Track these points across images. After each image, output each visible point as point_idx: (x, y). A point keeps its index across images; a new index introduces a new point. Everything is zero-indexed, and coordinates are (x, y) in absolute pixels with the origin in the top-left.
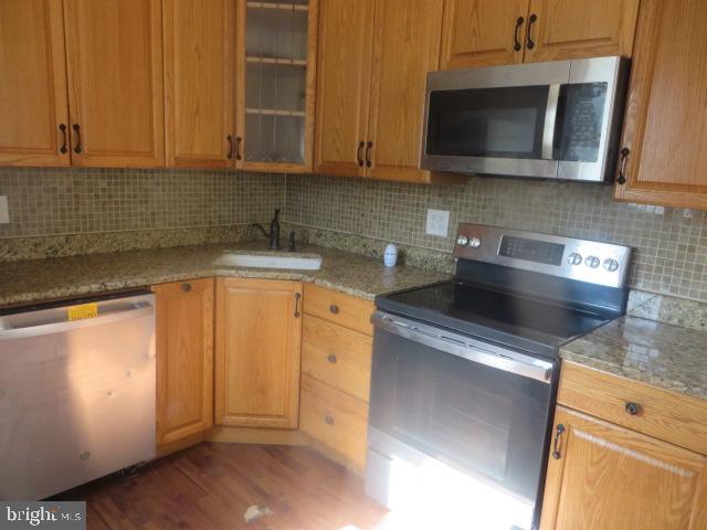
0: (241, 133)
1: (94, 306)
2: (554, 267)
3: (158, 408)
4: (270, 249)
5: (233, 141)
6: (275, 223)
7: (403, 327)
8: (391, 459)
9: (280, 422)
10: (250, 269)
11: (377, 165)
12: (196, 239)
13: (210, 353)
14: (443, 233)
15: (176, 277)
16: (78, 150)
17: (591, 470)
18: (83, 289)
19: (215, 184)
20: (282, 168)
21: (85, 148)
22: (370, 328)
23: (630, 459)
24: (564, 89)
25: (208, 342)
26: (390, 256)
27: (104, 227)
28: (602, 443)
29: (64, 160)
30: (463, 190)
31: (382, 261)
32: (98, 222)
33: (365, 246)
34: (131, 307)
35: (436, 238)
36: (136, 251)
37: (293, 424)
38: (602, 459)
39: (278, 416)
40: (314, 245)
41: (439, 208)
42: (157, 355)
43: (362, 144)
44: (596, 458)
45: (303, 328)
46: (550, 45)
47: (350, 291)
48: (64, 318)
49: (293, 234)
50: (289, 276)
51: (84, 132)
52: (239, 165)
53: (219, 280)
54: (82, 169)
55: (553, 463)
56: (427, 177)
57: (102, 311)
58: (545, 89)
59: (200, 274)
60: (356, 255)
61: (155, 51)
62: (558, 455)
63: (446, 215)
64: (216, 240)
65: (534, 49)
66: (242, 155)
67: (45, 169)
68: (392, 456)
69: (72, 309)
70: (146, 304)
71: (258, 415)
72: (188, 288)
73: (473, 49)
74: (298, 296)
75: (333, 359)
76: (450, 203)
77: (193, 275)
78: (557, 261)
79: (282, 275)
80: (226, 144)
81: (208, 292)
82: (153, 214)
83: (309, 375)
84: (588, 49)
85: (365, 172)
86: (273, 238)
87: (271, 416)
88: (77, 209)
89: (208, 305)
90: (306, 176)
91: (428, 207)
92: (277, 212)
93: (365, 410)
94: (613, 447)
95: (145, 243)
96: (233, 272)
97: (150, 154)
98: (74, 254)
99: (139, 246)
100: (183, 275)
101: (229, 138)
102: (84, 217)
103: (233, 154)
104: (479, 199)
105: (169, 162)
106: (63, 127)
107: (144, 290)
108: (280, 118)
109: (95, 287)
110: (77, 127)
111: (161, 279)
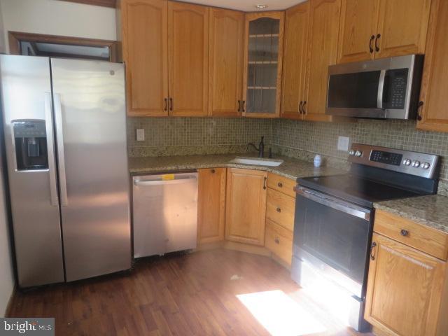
0: (245, 98)
1: (172, 175)
2: (396, 166)
3: (198, 225)
4: (259, 157)
5: (241, 103)
6: (262, 144)
7: (308, 194)
8: (302, 261)
9: (256, 242)
10: (243, 164)
11: (308, 113)
12: (224, 151)
13: (223, 204)
14: (346, 149)
15: (208, 166)
16: (171, 109)
17: (388, 266)
18: (169, 168)
19: (234, 124)
20: (264, 115)
21: (174, 108)
22: (294, 194)
23: (405, 260)
24: (388, 72)
25: (222, 199)
26: (317, 161)
27: (182, 144)
28: (393, 252)
29: (165, 113)
30: (356, 126)
31: (313, 164)
32: (180, 141)
33: (308, 156)
34: (188, 177)
35: (342, 152)
36: (195, 155)
37: (262, 243)
38: (392, 260)
39: (255, 239)
40: (284, 156)
41: (344, 135)
42: (198, 201)
43: (301, 103)
44: (390, 260)
45: (268, 195)
46: (387, 49)
47: (287, 176)
48: (161, 180)
49: (270, 149)
50: (261, 168)
51: (174, 101)
52: (244, 114)
53: (228, 169)
54: (174, 118)
55: (372, 263)
56: (330, 118)
57: (176, 178)
58: (378, 73)
59: (220, 165)
60: (304, 161)
61: (205, 64)
62: (373, 259)
63: (347, 139)
64: (234, 152)
65: (380, 52)
66: (245, 109)
67: (160, 118)
68: (303, 259)
69: (164, 176)
70: (194, 177)
71: (244, 237)
72: (213, 171)
73: (352, 53)
74: (265, 178)
75: (279, 210)
76: (350, 133)
77: (216, 166)
78: (398, 163)
79: (257, 168)
80: (238, 104)
81: (223, 175)
82: (204, 138)
83: (269, 218)
84: (405, 51)
85: (303, 117)
86: (261, 151)
87: (251, 238)
88: (171, 135)
89: (223, 180)
90: (276, 119)
91: (340, 135)
92: (262, 138)
93: (291, 236)
94: (397, 254)
95: (200, 152)
96: (235, 165)
97: (202, 110)
98: (169, 155)
99: (197, 153)
100: (212, 165)
101: (239, 101)
102: (174, 139)
103: (241, 109)
104: (364, 131)
105: (210, 114)
106: (166, 100)
107: (195, 171)
108: (263, 90)
109: (174, 168)
110: (171, 99)
111: (202, 166)
